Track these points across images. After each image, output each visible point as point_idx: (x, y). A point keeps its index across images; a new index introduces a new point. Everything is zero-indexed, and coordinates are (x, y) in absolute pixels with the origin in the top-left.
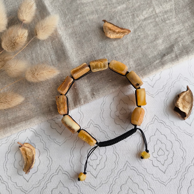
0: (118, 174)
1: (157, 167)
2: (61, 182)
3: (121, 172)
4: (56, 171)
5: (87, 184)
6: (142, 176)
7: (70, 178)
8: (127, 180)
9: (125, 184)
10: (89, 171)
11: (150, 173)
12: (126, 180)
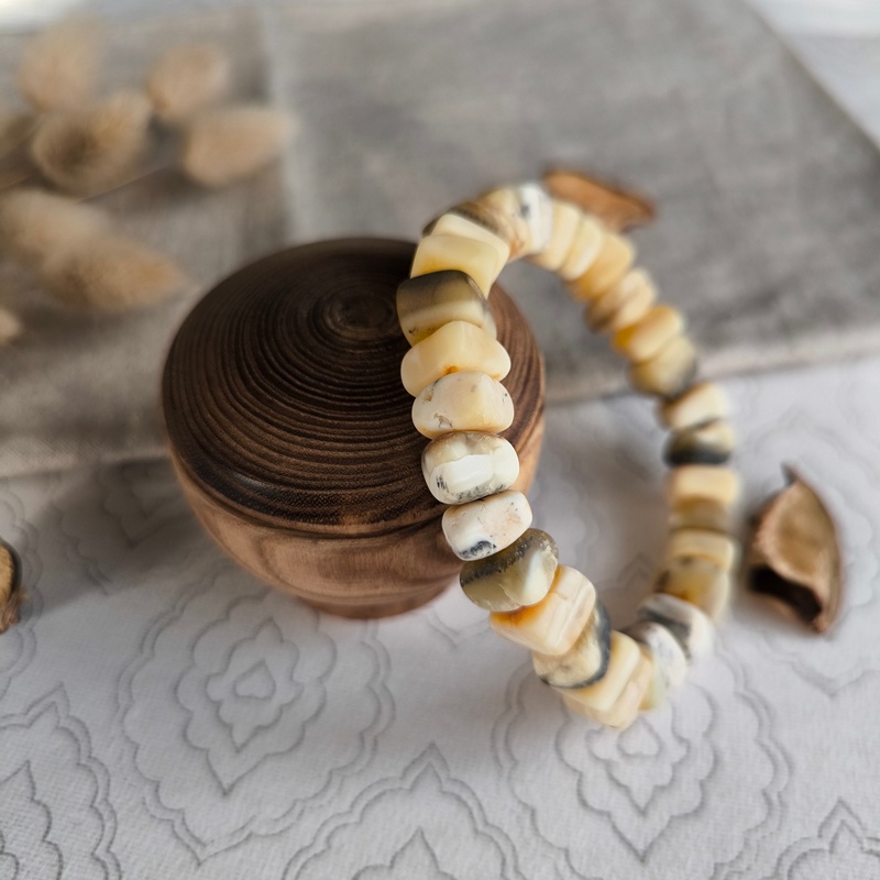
0: (363, 803)
1: (601, 813)
2: (28, 771)
3: (383, 794)
4: (31, 706)
5: (165, 817)
6: (501, 842)
7: (83, 762)
8: (403, 849)
9: (382, 866)
10: (202, 750)
11: (551, 838)
12: (400, 846)
